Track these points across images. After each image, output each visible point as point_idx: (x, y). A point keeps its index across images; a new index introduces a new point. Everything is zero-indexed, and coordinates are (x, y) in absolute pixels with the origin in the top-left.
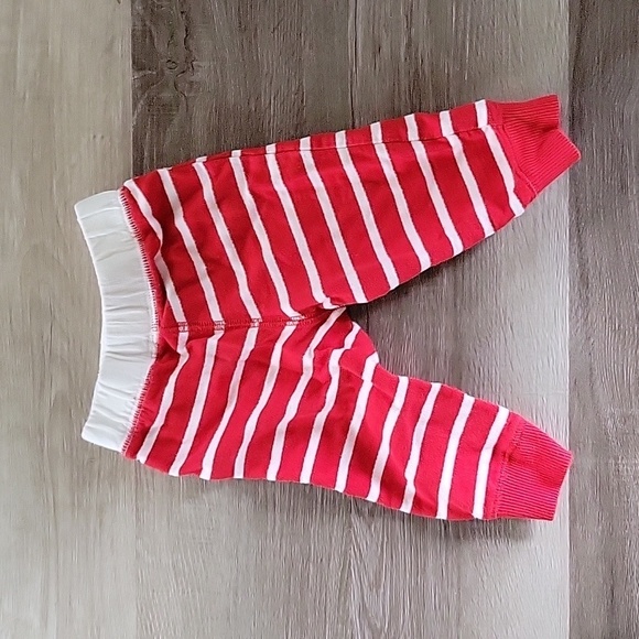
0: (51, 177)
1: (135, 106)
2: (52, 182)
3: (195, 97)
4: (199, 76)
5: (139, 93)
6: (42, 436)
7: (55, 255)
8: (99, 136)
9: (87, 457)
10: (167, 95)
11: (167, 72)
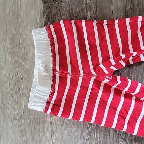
0: (19, 39)
1: (44, 15)
2: (20, 40)
3: (63, 11)
4: (64, 4)
5: (45, 11)
6: (21, 120)
7: (22, 63)
8: (33, 25)
9: (36, 125)
10: (54, 11)
11: (54, 3)
